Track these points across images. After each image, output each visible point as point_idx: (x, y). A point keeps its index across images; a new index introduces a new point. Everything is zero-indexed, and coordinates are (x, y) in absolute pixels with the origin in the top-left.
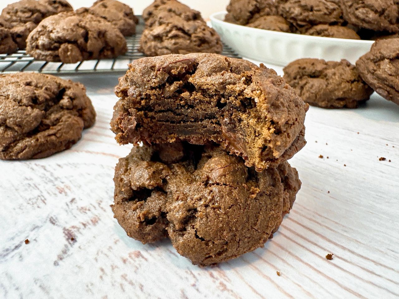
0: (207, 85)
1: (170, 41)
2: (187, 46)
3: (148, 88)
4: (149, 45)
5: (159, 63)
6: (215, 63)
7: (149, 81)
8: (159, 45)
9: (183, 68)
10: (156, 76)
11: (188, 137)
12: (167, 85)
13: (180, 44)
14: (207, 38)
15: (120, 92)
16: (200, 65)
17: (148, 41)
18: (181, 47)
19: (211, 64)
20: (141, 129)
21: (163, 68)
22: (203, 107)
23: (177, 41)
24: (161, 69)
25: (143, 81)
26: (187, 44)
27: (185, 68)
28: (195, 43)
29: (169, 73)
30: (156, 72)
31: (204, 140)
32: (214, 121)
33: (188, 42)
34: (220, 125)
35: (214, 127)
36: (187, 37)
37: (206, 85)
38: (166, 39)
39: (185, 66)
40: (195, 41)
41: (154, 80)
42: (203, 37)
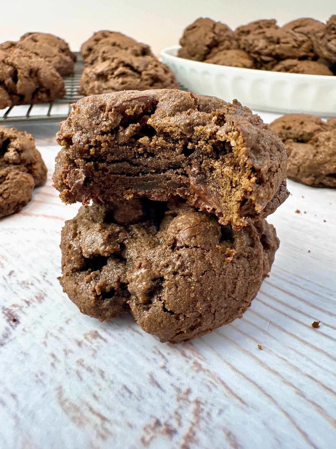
0: (170, 128)
1: (116, 80)
2: (138, 85)
3: (97, 132)
4: (91, 85)
5: (111, 102)
6: (179, 100)
7: (98, 124)
8: (104, 85)
9: (139, 107)
10: (107, 118)
11: (148, 192)
12: (121, 128)
13: (128, 83)
14: (161, 75)
15: (62, 140)
16: (160, 103)
17: (89, 81)
18: (129, 86)
19: (174, 101)
20: (91, 185)
21: (116, 108)
22: (165, 155)
23: (125, 79)
24: (113, 109)
25: (91, 125)
26: (137, 83)
27: (143, 107)
28: (146, 82)
29: (123, 113)
30: (106, 113)
31: (167, 195)
32: (179, 171)
33: (139, 80)
34: (187, 176)
35: (180, 178)
36: (137, 75)
37: (169, 127)
38: (111, 78)
39: (142, 105)
40: (146, 80)
41: (105, 122)
42: (156, 75)
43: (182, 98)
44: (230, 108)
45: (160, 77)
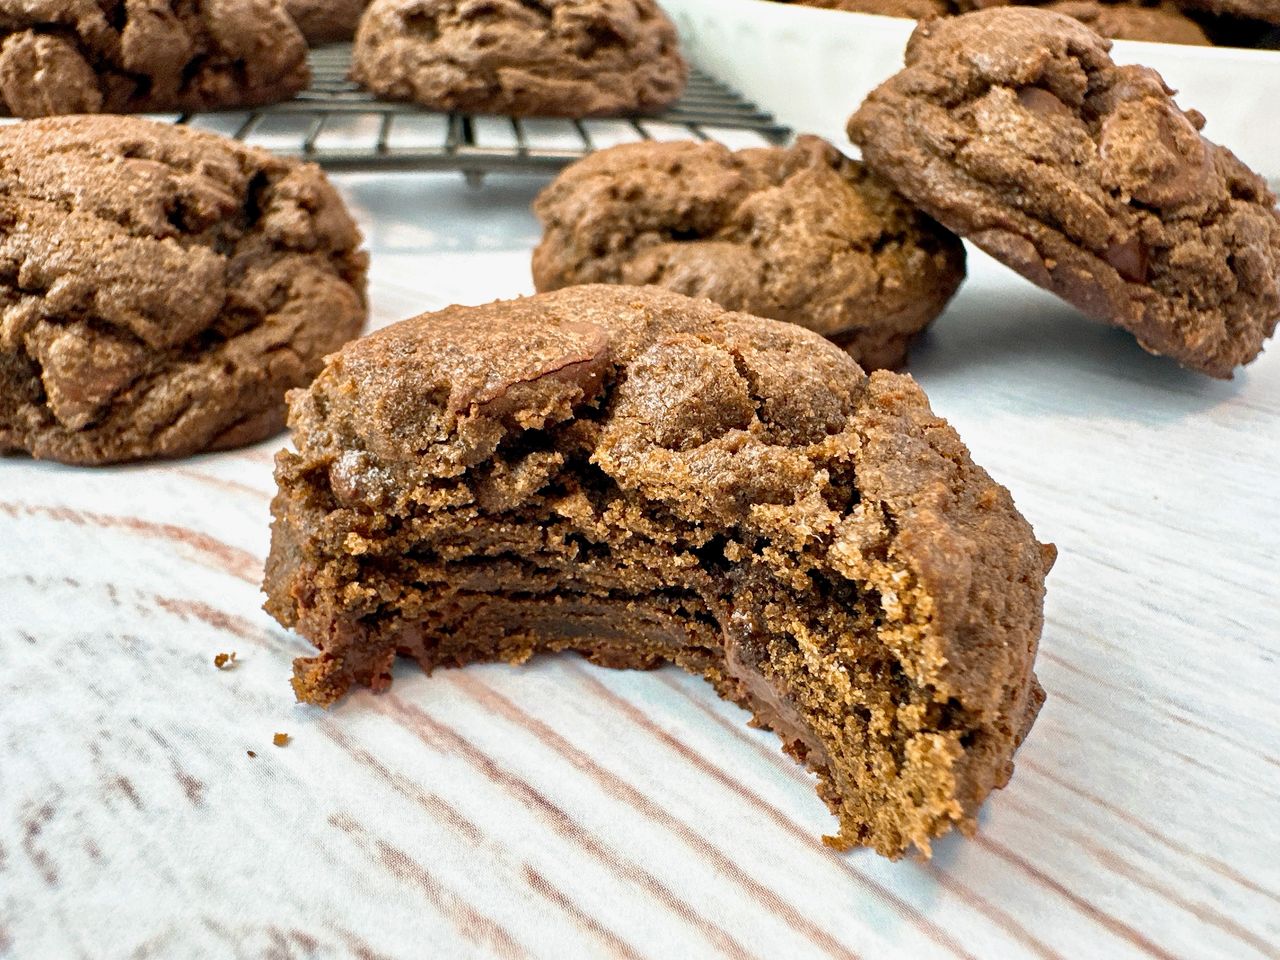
0: (668, 489)
1: (463, 31)
2: (535, 52)
3: (419, 477)
4: (383, 50)
5: (465, 384)
6: (698, 385)
7: (422, 453)
8: (423, 51)
9: (562, 401)
10: (453, 432)
11: (582, 643)
12: (500, 467)
13: (503, 42)
14: (618, 22)
15: (297, 480)
16: (633, 384)
17: (381, 37)
18: (509, 54)
19: (679, 386)
20: (394, 627)
21: (481, 404)
22: (646, 561)
23: (493, 29)
24: (473, 410)
25: (397, 451)
26: (534, 44)
27: (573, 400)
28: (566, 44)
29: (507, 420)
30: (449, 415)
31: (644, 657)
32: (690, 607)
33: (540, 35)
34: (716, 626)
35: (693, 632)
36: (536, 18)
37: (663, 485)
38: (448, 25)
39: (572, 393)
40: (569, 35)
41: (446, 449)
42: (603, 19)
43: (709, 375)
44: (870, 433)
45: (616, 28)
